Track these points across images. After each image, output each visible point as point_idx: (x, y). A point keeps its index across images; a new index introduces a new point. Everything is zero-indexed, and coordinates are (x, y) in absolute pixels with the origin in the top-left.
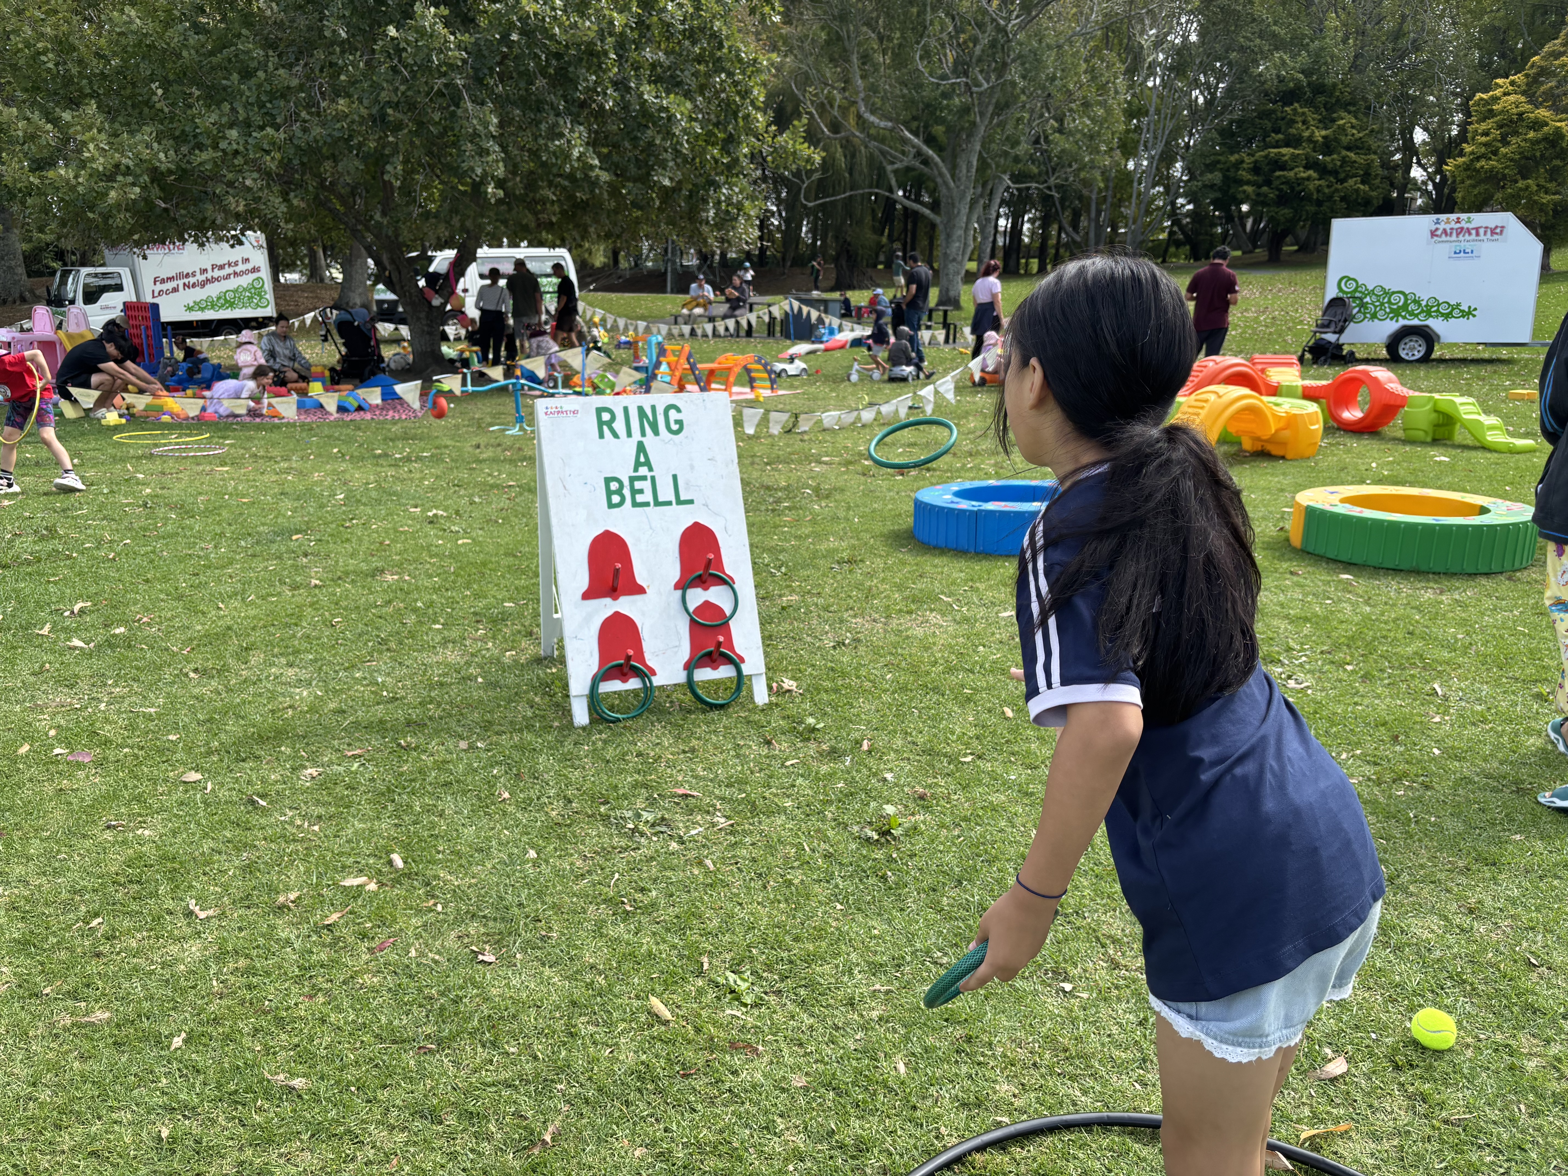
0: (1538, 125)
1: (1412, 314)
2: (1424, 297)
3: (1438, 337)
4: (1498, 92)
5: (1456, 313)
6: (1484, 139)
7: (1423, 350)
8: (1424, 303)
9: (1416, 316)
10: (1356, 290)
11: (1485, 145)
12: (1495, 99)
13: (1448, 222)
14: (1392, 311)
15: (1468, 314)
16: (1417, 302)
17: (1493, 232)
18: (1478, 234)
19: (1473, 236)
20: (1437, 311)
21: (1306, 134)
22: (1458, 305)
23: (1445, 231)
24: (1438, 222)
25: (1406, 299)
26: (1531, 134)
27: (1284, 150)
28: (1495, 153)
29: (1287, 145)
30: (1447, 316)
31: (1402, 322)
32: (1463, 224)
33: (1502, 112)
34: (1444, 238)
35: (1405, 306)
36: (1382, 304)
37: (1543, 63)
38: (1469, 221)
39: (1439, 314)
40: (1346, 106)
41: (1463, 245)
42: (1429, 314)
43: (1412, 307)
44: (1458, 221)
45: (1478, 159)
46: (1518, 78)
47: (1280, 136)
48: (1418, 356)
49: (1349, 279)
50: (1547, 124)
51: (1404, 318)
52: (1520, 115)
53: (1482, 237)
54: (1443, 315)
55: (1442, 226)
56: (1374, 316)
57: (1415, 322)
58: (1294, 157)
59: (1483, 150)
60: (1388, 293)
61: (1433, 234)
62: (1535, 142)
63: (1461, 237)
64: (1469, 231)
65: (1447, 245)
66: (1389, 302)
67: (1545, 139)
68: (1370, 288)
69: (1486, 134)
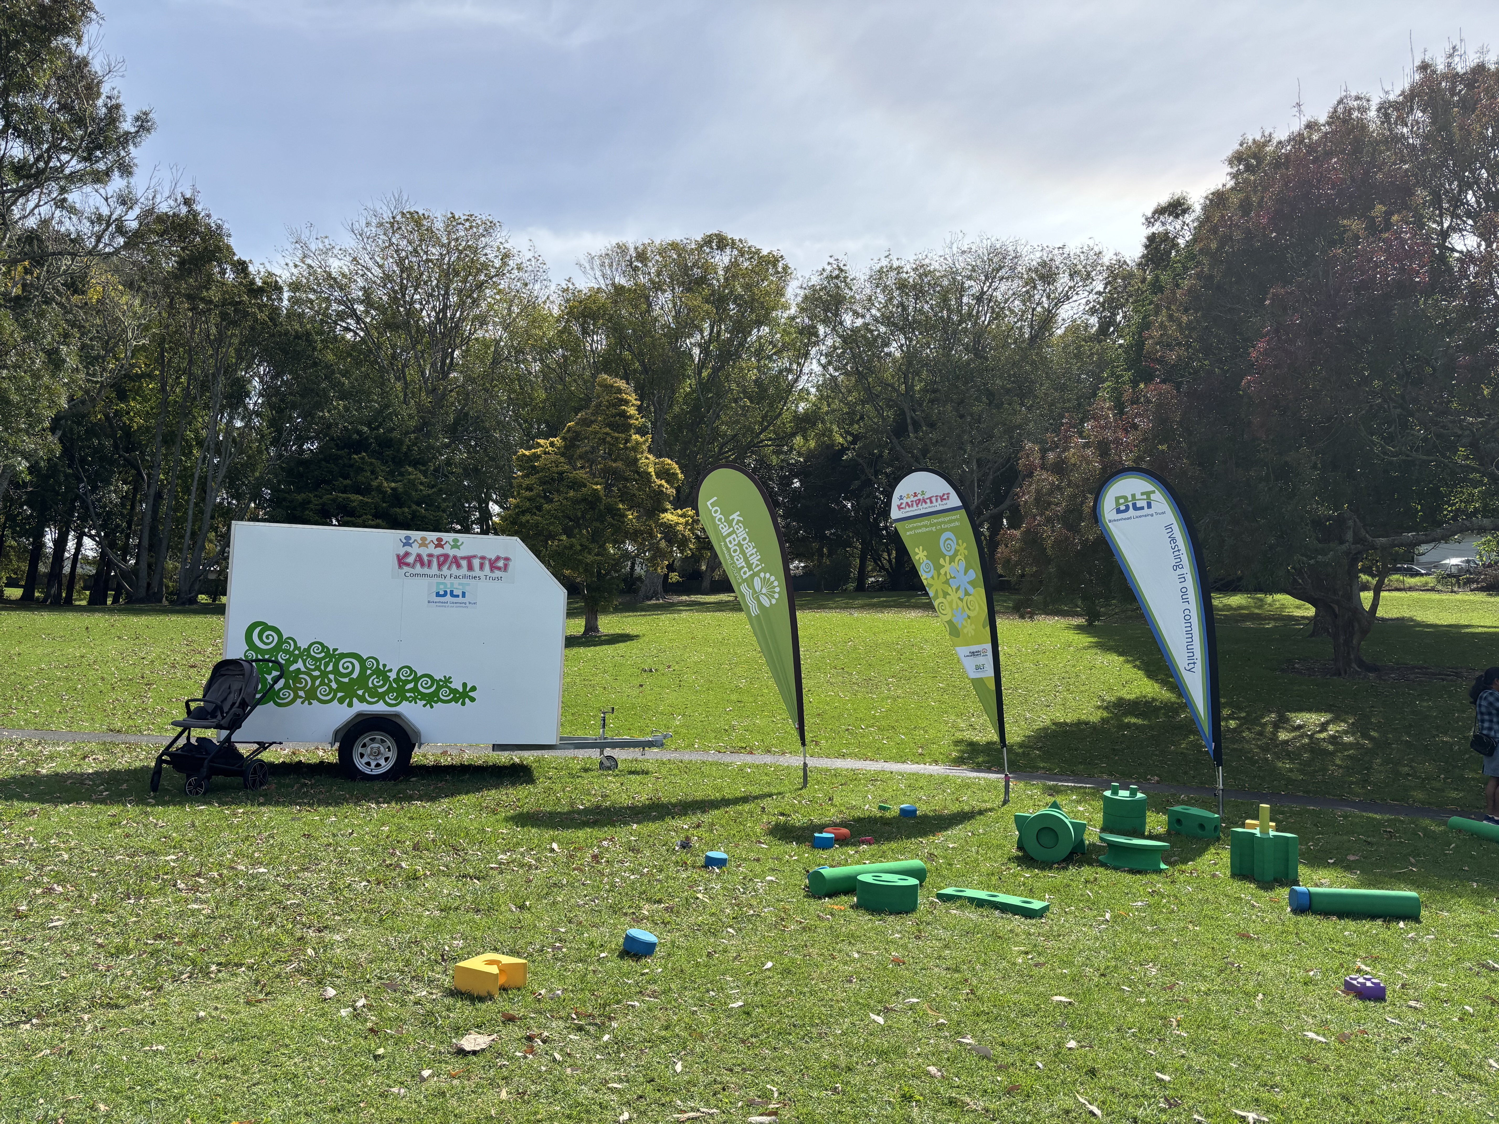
0: (576, 485)
1: (373, 693)
2: (393, 664)
3: (417, 734)
4: (539, 450)
5: (443, 693)
6: (528, 494)
7: (393, 755)
8: (393, 676)
9: (381, 697)
10: (278, 648)
11: (529, 499)
12: (536, 457)
13: (424, 543)
14: (341, 686)
15: (463, 695)
16: (382, 673)
17: (493, 567)
18: (470, 568)
19: (464, 570)
20: (415, 689)
21: (375, 484)
22: (447, 680)
23: (419, 557)
24: (407, 542)
25: (363, 668)
26: (571, 493)
27: (354, 497)
28: (539, 508)
29: (358, 492)
30: (431, 699)
31: (359, 707)
32: (447, 550)
33: (543, 469)
34: (418, 569)
35: (363, 678)
36: (324, 674)
37: (578, 428)
38: (456, 545)
39: (418, 696)
40: (415, 464)
41: (449, 584)
42: (401, 696)
43: (373, 682)
44: (439, 544)
45: (523, 513)
46: (557, 441)
47: (348, 482)
48: (385, 767)
49: (266, 627)
50: (585, 486)
51: (362, 699)
52: (561, 473)
53: (477, 572)
54: (424, 696)
55: (414, 550)
56: (311, 696)
57: (380, 708)
58: (363, 504)
59: (528, 504)
60: (334, 656)
61: (401, 561)
62: (576, 502)
63: (445, 570)
64: (456, 561)
65: (425, 581)
66: (336, 671)
67: (584, 500)
68: (303, 645)
69: (529, 488)
